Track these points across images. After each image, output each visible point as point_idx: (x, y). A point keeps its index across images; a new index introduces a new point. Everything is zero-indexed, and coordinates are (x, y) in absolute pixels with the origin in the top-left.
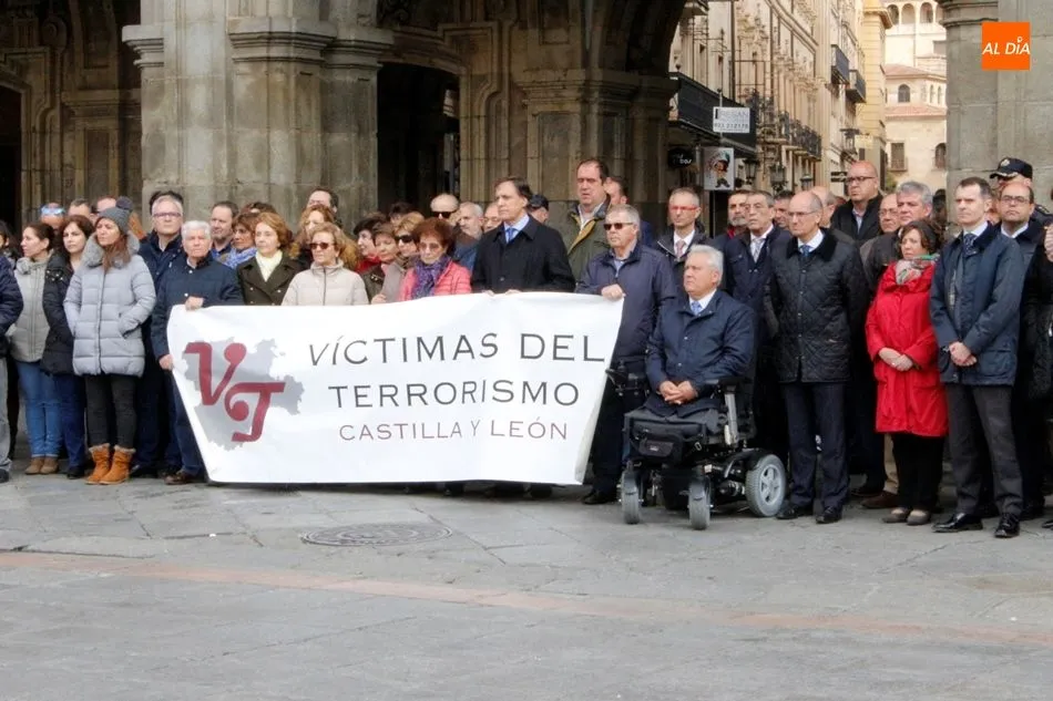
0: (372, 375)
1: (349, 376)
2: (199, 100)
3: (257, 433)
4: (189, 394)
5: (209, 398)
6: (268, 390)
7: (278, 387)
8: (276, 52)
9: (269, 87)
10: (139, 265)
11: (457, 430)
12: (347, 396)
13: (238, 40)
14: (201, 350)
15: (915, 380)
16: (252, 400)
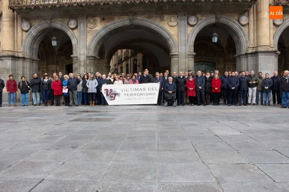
0: (130, 92)
1: (126, 93)
2: (82, 63)
3: (114, 99)
5: (107, 95)
6: (116, 94)
7: (117, 94)
8: (92, 58)
9: (91, 62)
10: (96, 79)
12: (126, 95)
13: (87, 57)
16: (114, 95)
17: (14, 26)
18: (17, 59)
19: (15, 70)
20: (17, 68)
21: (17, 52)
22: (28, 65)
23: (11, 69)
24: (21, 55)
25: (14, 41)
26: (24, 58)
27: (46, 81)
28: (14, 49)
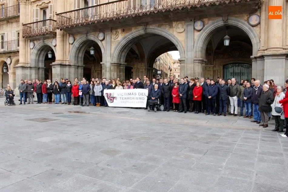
0: (124, 97)
1: (122, 97)
2: (108, 69)
3: (113, 102)
4: (106, 98)
5: (108, 98)
6: (114, 98)
7: (115, 98)
8: (115, 65)
9: (114, 68)
11: (132, 102)
12: (121, 98)
13: (111, 64)
14: (107, 94)
15: (176, 97)
16: (112, 99)
17: (64, 41)
18: (65, 67)
19: (64, 75)
20: (65, 73)
21: (66, 61)
22: (73, 71)
23: (60, 74)
24: (67, 63)
25: (64, 53)
26: (70, 65)
27: (69, 86)
28: (64, 59)
